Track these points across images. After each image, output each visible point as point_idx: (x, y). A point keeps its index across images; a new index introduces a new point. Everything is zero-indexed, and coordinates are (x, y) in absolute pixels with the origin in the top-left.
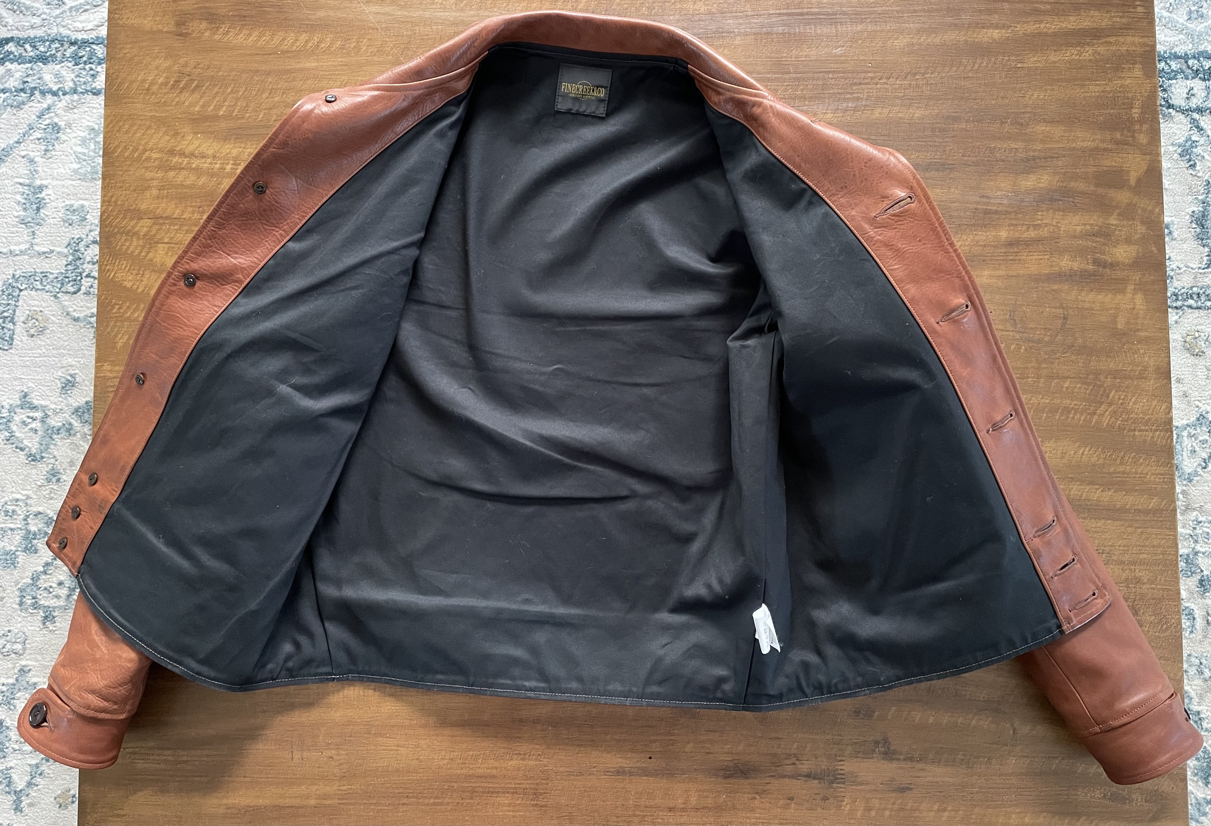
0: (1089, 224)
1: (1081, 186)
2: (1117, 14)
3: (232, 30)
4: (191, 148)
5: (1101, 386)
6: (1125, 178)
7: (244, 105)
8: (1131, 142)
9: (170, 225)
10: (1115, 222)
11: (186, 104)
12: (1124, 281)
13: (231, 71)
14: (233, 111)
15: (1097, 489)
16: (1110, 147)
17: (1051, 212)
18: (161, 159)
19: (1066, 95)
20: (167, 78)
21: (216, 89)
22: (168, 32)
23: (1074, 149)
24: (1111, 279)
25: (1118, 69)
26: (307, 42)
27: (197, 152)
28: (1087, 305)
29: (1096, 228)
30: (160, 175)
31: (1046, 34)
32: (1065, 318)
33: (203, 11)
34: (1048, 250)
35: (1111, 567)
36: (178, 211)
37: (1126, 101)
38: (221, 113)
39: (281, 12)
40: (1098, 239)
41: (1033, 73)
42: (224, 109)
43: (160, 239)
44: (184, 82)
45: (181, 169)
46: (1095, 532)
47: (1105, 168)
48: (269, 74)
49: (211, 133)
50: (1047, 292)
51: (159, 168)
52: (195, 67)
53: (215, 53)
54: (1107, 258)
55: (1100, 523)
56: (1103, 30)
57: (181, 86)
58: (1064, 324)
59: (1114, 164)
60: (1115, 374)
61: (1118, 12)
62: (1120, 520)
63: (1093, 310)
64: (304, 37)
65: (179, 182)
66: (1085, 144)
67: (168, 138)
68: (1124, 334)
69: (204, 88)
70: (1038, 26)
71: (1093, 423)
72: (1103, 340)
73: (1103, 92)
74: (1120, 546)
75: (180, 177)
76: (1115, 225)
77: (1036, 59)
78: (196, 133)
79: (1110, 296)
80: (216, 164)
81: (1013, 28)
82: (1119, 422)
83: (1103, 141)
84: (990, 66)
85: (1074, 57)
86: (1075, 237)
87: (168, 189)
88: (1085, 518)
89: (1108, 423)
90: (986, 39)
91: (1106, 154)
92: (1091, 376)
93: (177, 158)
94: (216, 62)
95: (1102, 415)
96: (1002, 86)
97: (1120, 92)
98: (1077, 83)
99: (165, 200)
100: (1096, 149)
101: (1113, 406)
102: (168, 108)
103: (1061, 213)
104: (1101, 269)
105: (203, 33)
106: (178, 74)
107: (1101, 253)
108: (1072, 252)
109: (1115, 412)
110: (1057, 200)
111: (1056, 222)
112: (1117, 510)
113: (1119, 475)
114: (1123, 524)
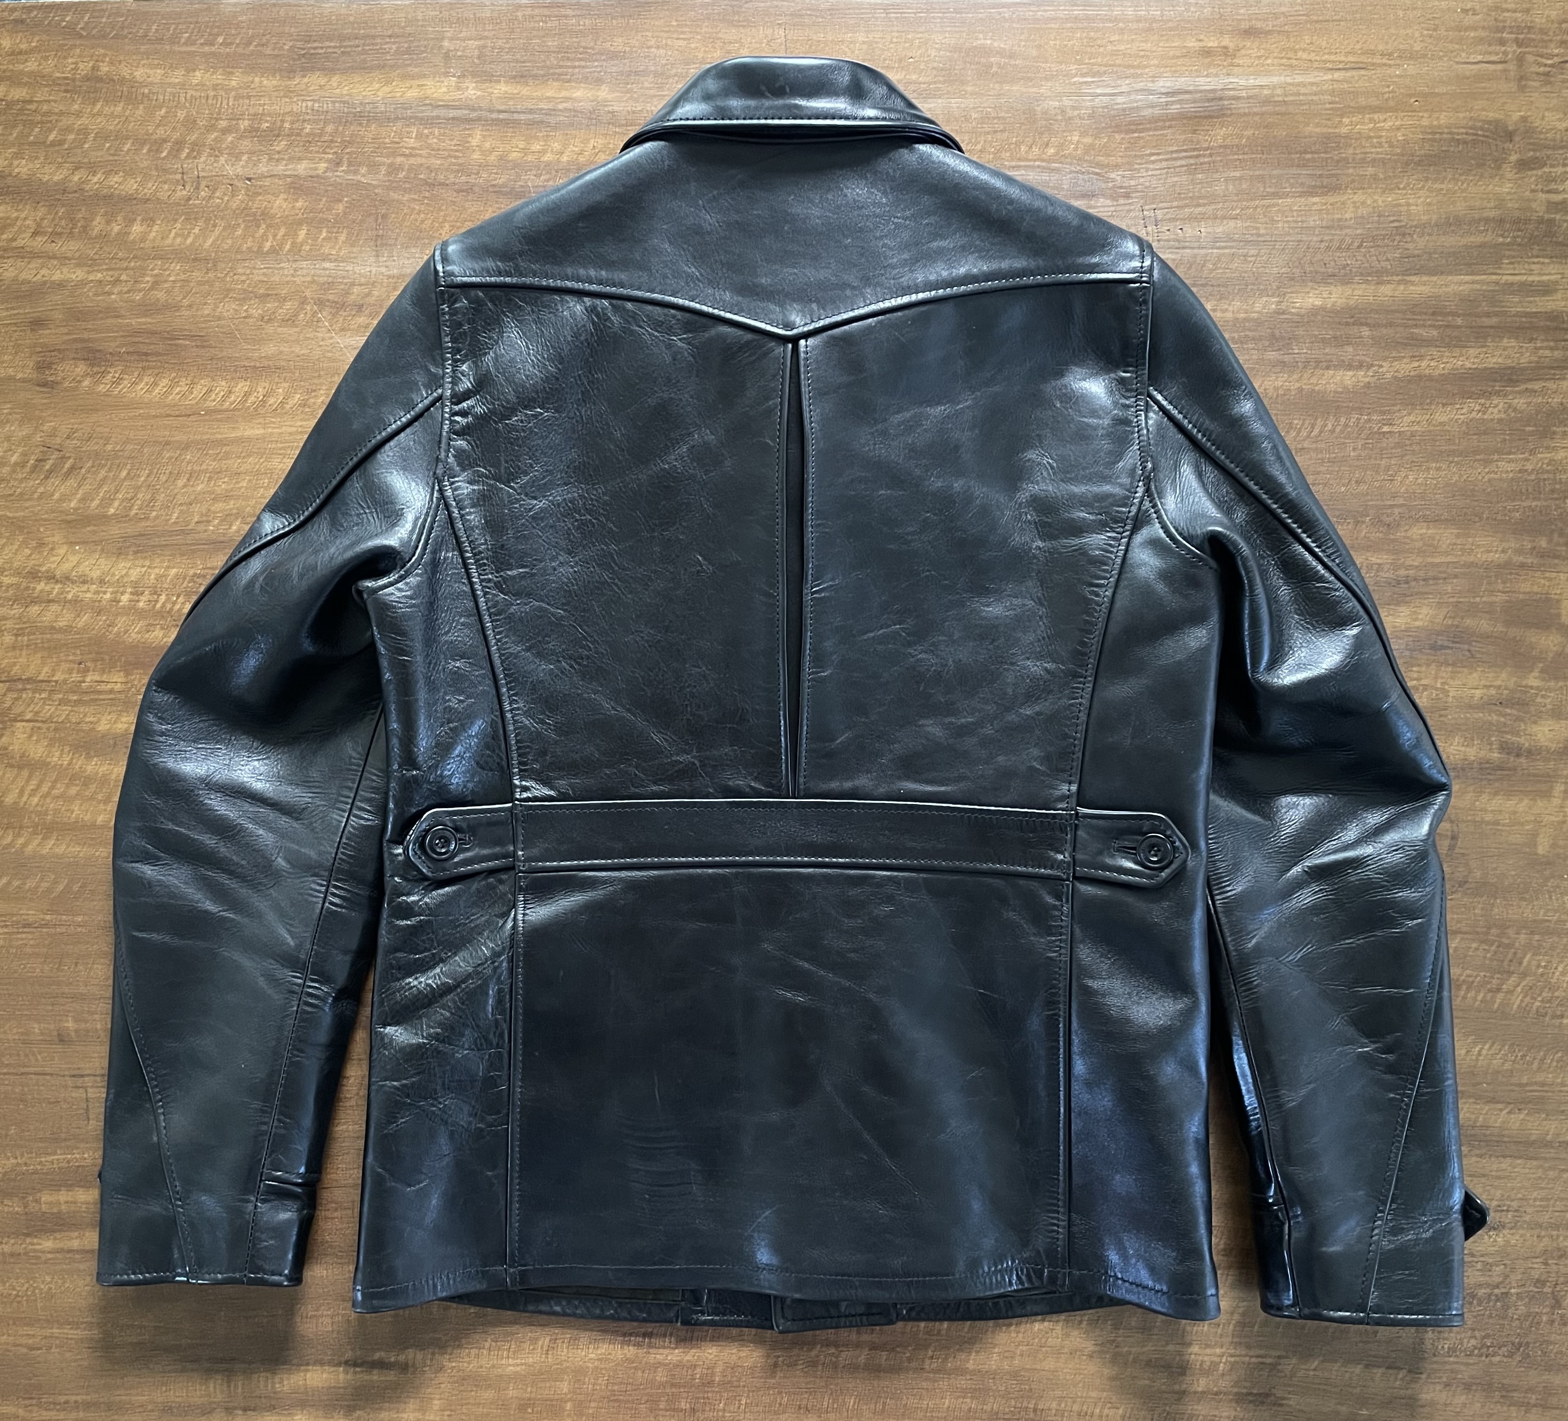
1: (1484, 625)
2: (1546, 344)
3: (126, 377)
4: (66, 567)
5: (1509, 946)
7: (148, 497)
9: (35, 691)
10: (1535, 683)
11: (56, 496)
12: (1549, 778)
13: (128, 441)
14: (130, 509)
15: (1501, 1110)
16: (1529, 561)
17: (1433, 666)
18: (18, 585)
19: (1461, 476)
20: (24, 454)
21: (103, 473)
22: (23, 380)
23: (1472, 564)
24: (1529, 775)
25: (1546, 433)
26: (247, 395)
27: (74, 573)
28: (1488, 817)
29: (1506, 692)
30: (16, 611)
31: (1430, 378)
33: (79, 346)
35: (1521, 1232)
36: (46, 669)
37: (1557, 486)
38: (112, 511)
39: (204, 347)
40: (1508, 711)
41: (1407, 442)
42: (116, 504)
43: (19, 715)
44: (51, 462)
45: (49, 601)
46: (1499, 1178)
47: (1521, 596)
48: (187, 447)
51: (15, 600)
52: (68, 437)
53: (100, 413)
54: (1522, 740)
55: (1506, 1164)
56: (1523, 369)
57: (47, 467)
59: (1535, 589)
60: (1533, 927)
61: (1548, 340)
62: (1536, 1159)
63: (1498, 824)
64: (242, 387)
65: (46, 624)
67: (28, 551)
68: (1549, 863)
69: (83, 470)
70: (1416, 364)
71: (1496, 1006)
72: (1513, 873)
73: (1520, 471)
74: (1535, 1200)
75: (48, 614)
76: (1537, 688)
77: (1412, 418)
78: (72, 544)
79: (1526, 801)
80: (105, 593)
81: (1375, 368)
82: (1538, 1004)
83: (1519, 551)
84: (1338, 429)
85: (1474, 413)
87: (29, 634)
88: (1481, 1156)
89: (1519, 1006)
90: (1332, 387)
91: (1522, 573)
92: (1494, 931)
93: (42, 584)
94: (98, 429)
95: (1510, 992)
96: (1358, 463)
97: (1548, 472)
98: (1478, 457)
99: (24, 653)
100: (1507, 565)
101: (1528, 978)
102: (27, 504)
103: (1450, 669)
104: (1512, 759)
105: (80, 382)
106: (42, 449)
107: (1512, 734)
108: (1466, 730)
109: (1531, 988)
110: (1443, 647)
111: (1443, 683)
112: (1533, 1143)
113: (1535, 1088)
114: (1541, 1167)
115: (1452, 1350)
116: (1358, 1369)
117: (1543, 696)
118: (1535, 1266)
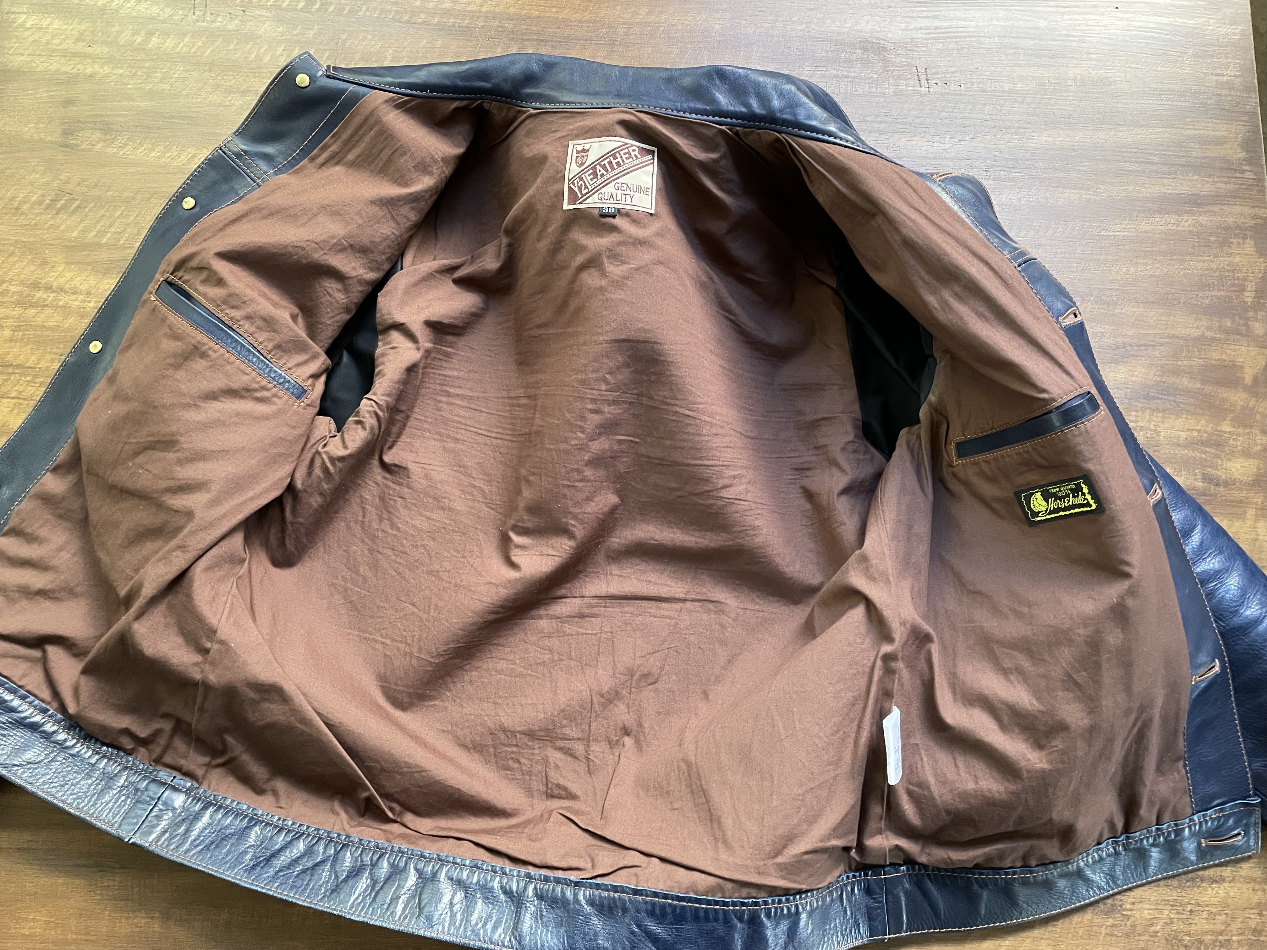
0: (1197, 431)
6: (1238, 375)
8: (1244, 332)
49: (88, 264)
66: (1187, 331)
86: (1178, 445)
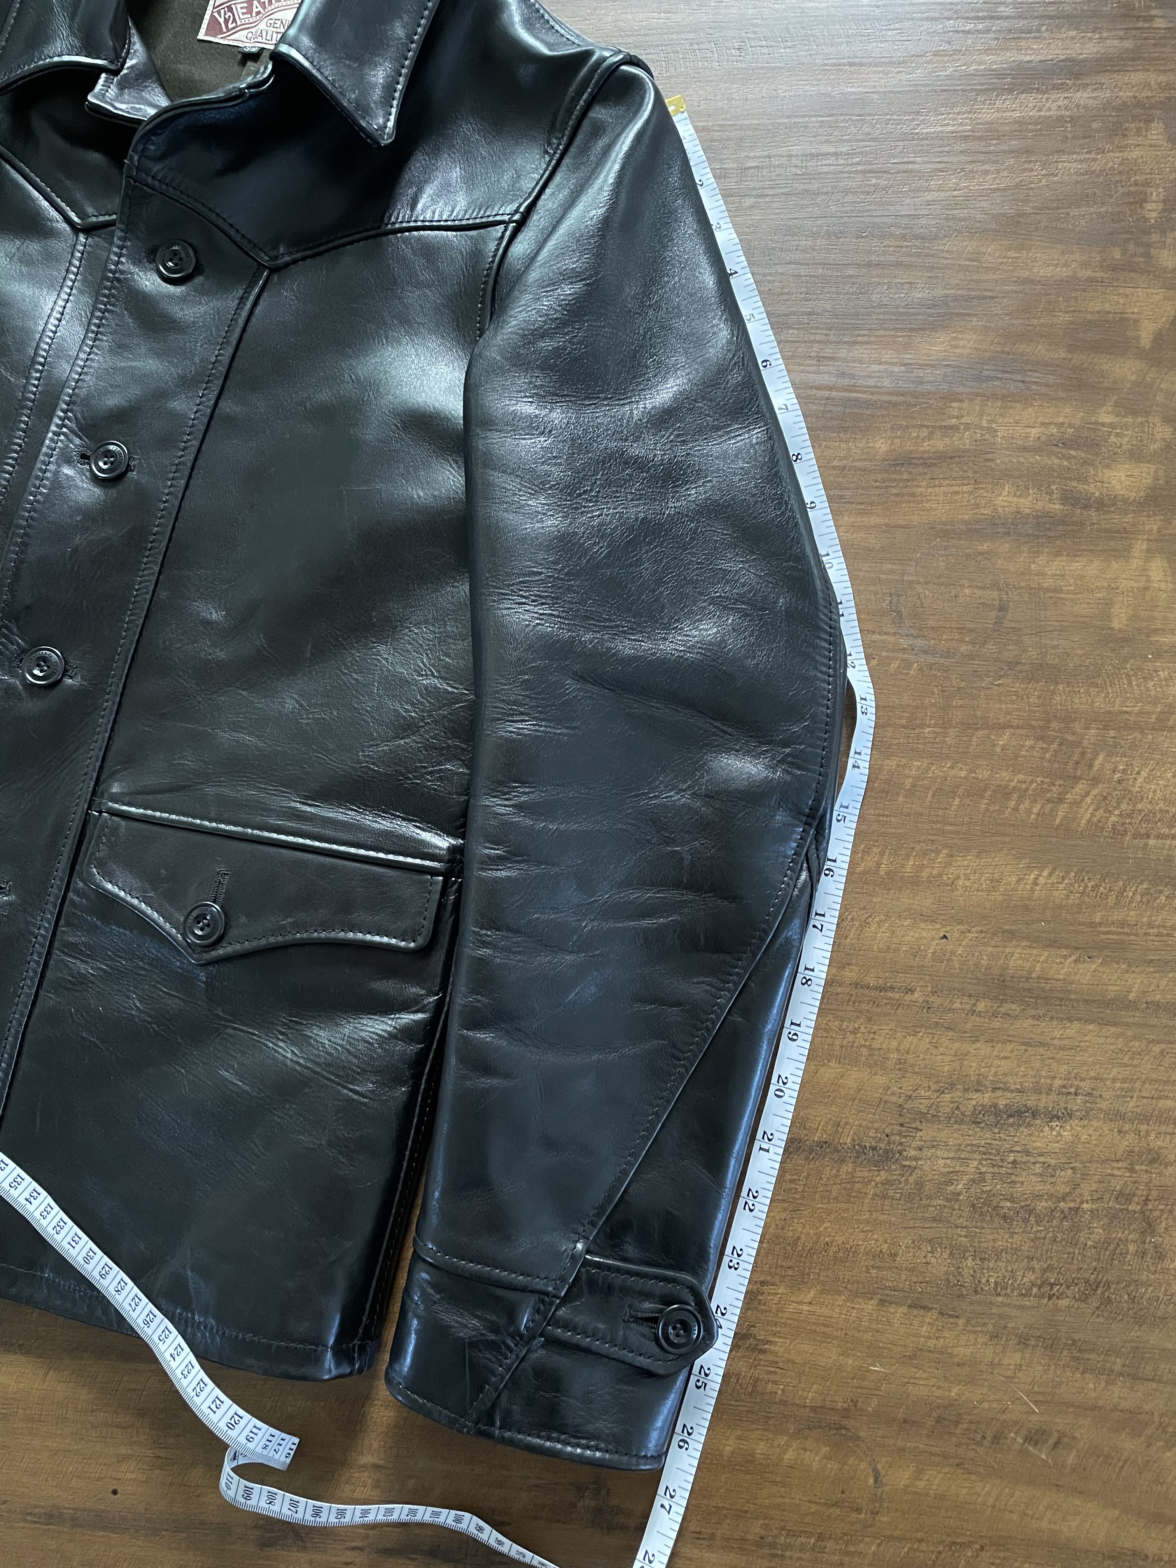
1: (1040, 350)
2: (1113, 33)
5: (1075, 744)
10: (1108, 420)
12: (1126, 534)
15: (1065, 957)
17: (977, 401)
24: (1098, 531)
25: (1115, 130)
28: (1048, 583)
29: (1070, 430)
32: (1001, 609)
34: (970, 474)
37: (1132, 189)
46: (1062, 1048)
47: (1089, 317)
50: (968, 556)
54: (1091, 488)
55: (1073, 1029)
58: (999, 622)
60: (1106, 720)
61: (1114, 30)
62: (1115, 1024)
63: (1061, 591)
68: (1127, 640)
71: (1057, 821)
72: (1080, 652)
79: (1096, 563)
82: (1113, 818)
83: (1085, 265)
89: (1089, 821)
91: (1090, 289)
92: (1054, 725)
95: (1076, 803)
98: (1033, 158)
100: (1071, 280)
101: (1100, 786)
103: (999, 404)
104: (1078, 511)
107: (1078, 480)
108: (1019, 478)
109: (1105, 798)
110: (990, 378)
111: (988, 421)
112: (1108, 1004)
113: (1113, 929)
114: (1123, 1034)
115: (1000, 1288)
116: (870, 1306)
117: (1117, 435)
118: (1116, 1172)
